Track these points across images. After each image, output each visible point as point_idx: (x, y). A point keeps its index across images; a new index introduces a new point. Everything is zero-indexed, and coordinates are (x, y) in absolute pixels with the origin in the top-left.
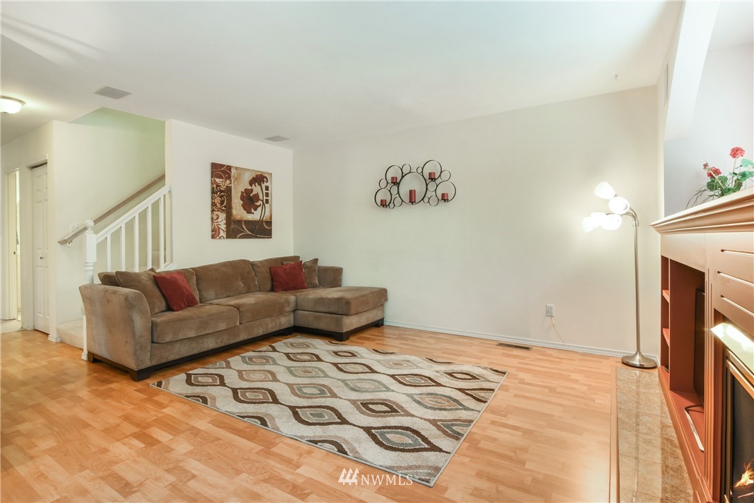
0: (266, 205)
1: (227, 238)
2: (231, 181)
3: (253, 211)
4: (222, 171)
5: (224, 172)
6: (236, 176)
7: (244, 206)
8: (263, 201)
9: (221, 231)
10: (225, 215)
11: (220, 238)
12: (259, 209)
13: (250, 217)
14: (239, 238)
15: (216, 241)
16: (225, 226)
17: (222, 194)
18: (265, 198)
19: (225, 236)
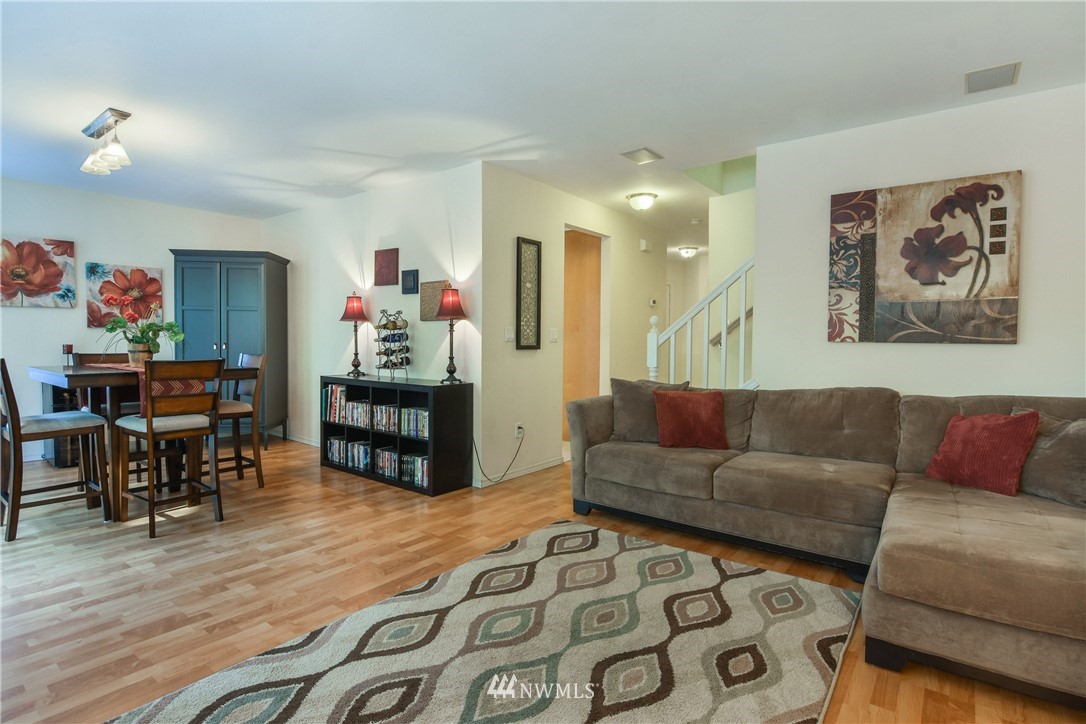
0: (992, 258)
1: (861, 340)
2: (875, 221)
3: (941, 277)
4: (852, 207)
5: (857, 208)
6: (889, 207)
7: (911, 271)
8: (980, 250)
9: (846, 326)
10: (858, 294)
11: (843, 341)
12: (966, 273)
13: (932, 293)
14: (895, 341)
15: (837, 346)
16: (857, 317)
17: (853, 251)
18: (988, 240)
19: (856, 336)
